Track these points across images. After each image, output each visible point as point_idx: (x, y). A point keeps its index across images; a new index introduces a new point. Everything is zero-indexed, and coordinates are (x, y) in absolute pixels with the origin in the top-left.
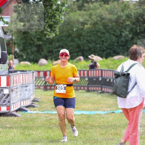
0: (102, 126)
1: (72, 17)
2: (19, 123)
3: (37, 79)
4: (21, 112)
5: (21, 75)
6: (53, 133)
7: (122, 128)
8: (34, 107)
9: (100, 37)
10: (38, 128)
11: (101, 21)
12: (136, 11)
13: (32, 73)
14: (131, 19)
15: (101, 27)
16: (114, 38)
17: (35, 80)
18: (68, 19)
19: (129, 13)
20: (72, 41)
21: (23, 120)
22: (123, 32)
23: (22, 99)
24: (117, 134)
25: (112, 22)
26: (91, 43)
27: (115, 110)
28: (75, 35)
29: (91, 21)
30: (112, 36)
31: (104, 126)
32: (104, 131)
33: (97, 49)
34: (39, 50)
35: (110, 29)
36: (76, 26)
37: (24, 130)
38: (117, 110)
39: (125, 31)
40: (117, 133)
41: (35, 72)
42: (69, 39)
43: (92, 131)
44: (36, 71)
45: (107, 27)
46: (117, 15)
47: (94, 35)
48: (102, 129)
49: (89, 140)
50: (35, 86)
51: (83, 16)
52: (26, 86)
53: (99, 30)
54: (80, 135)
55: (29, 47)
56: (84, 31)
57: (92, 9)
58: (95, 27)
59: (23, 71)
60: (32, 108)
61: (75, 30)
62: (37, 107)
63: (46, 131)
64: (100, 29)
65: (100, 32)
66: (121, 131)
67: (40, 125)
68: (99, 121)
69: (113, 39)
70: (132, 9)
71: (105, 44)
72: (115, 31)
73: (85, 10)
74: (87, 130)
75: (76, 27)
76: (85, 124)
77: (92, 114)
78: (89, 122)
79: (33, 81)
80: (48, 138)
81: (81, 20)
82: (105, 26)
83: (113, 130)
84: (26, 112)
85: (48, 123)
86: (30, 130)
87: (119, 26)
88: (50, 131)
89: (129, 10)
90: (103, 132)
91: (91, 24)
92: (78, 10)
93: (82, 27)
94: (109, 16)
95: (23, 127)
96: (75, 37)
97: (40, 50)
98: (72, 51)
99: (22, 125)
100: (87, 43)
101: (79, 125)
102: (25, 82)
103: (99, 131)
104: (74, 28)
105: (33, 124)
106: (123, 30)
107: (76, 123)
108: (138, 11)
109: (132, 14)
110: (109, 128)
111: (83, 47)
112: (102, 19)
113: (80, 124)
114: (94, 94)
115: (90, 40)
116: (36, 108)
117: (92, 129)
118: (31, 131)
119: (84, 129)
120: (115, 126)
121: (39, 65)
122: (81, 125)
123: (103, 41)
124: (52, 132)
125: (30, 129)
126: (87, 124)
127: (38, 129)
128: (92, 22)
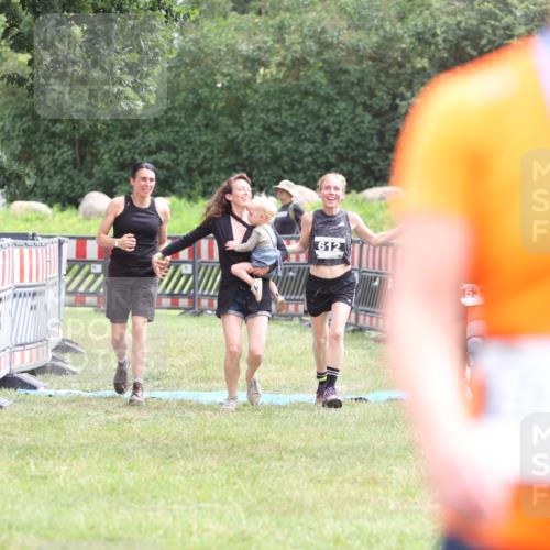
0: (320, 449)
1: (211, 35)
2: (4, 434)
3: (76, 268)
4: (12, 390)
5: (17, 250)
6: (132, 474)
7: (395, 460)
8: (61, 371)
9: (316, 116)
10: (78, 454)
11: (320, 53)
12: (451, 21)
13: (57, 246)
14: (433, 47)
15: (320, 77)
16: (368, 117)
17: (68, 271)
18: (196, 42)
19: (425, 25)
20: (207, 126)
21: (20, 419)
22: (403, 98)
23: (19, 342)
24: (375, 481)
25: (360, 60)
26: (279, 135)
27: (368, 392)
28: (221, 105)
29: (283, 52)
30: (359, 110)
31: (327, 453)
32: (327, 470)
33: (300, 160)
34: (83, 158)
35: (353, 84)
36: (225, 71)
37: (23, 459)
38: (373, 391)
39: (409, 94)
40: (373, 479)
41: (66, 239)
42: (199, 118)
43: (282, 467)
44: (71, 238)
45: (343, 77)
46: (381, 33)
47: (291, 104)
48: (318, 462)
49: (270, 500)
50: (68, 293)
51: (251, 34)
52: (34, 294)
53: (312, 89)
54: (235, 483)
55: (46, 147)
56: (256, 92)
57: (288, 9)
58: (297, 78)
59: (23, 236)
60: (53, 379)
61: (219, 85)
62: (74, 373)
63: (108, 466)
64: (313, 84)
65: (316, 95)
66: (391, 472)
67: (82, 441)
68: (306, 433)
69: (362, 122)
70: (437, 13)
71: (334, 141)
72: (372, 94)
73: (259, 13)
74: (261, 464)
75: (225, 75)
76: (254, 442)
77: (281, 402)
78: (269, 436)
79: (60, 276)
80: (114, 490)
81: (245, 47)
82: (334, 73)
83: (359, 467)
84: (32, 392)
85: (116, 433)
86: (47, 459)
87: (388, 75)
88: (121, 465)
89: (426, 13)
90: (323, 472)
91: (280, 65)
92: (234, 9)
93: (249, 75)
94: (349, 37)
95: (18, 448)
96: (221, 113)
97: (89, 158)
98: (207, 166)
99: (14, 442)
100: (266, 134)
101: (233, 445)
102: (31, 279)
103: (305, 467)
104: (218, 77)
105: (57, 436)
106: (402, 89)
107: (222, 439)
108: (459, 18)
109: (438, 31)
110: (344, 459)
111: (252, 150)
112: (325, 46)
113: (234, 440)
114: (289, 327)
115: (276, 124)
116: (70, 377)
117: (281, 459)
118: (51, 462)
119: (251, 460)
120: (367, 453)
121: (81, 216)
122: (239, 446)
123: (326, 131)
124: (131, 469)
125: (45, 455)
126: (263, 441)
127: (76, 457)
128: (285, 57)
